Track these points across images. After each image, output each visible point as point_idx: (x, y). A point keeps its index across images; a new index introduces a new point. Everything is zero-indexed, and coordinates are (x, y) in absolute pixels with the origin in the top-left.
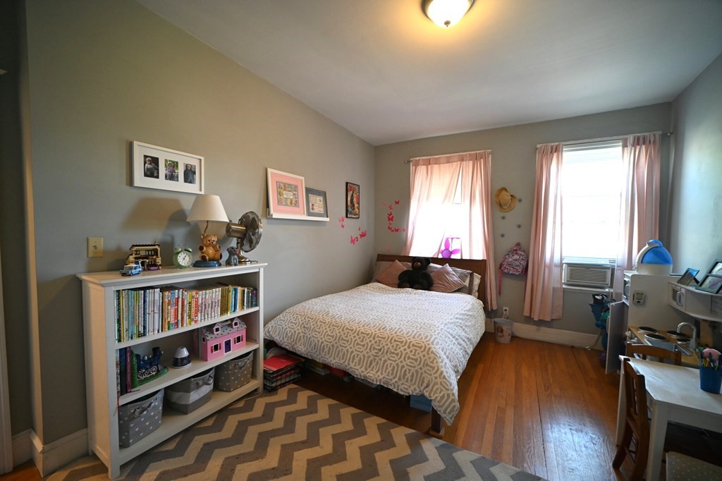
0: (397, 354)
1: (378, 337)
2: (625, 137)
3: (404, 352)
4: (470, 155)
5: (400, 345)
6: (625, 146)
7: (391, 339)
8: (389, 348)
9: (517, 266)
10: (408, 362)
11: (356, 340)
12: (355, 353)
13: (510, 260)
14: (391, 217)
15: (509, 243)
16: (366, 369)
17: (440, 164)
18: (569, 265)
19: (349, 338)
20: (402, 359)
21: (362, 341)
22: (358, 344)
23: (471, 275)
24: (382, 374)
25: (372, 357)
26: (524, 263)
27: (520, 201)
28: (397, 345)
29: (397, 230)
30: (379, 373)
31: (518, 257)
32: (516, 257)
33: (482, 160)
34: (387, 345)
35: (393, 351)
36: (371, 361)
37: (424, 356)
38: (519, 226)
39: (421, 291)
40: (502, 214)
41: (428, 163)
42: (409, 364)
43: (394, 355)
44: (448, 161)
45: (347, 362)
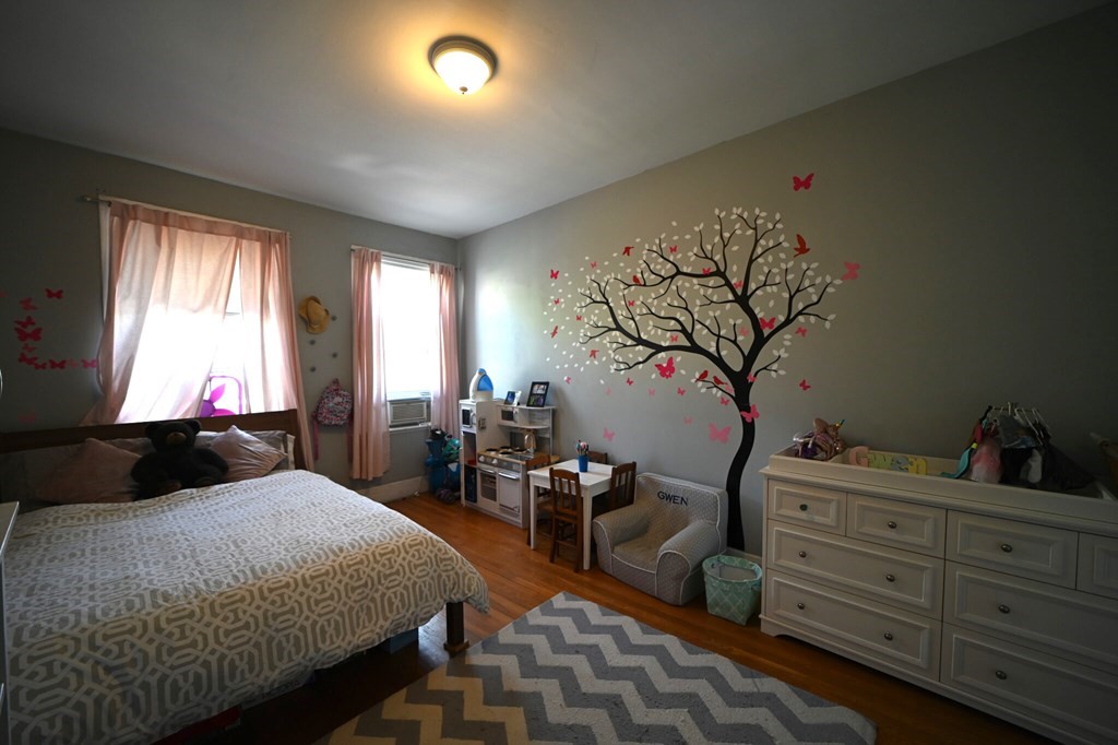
0: (397, 573)
1: (349, 566)
2: (432, 262)
3: (405, 564)
4: (258, 231)
5: (394, 556)
6: (432, 272)
7: (374, 557)
8: (379, 572)
9: (343, 412)
10: (417, 572)
11: (309, 598)
12: (321, 621)
13: (331, 405)
14: (30, 329)
15: (322, 380)
16: (354, 633)
17: (193, 230)
18: (392, 402)
19: (290, 603)
20: (408, 574)
21: (324, 591)
22: (317, 603)
23: (284, 437)
24: (386, 619)
25: (357, 606)
26: (348, 407)
27: (334, 318)
28: (389, 559)
29: (62, 365)
30: (381, 622)
31: (340, 400)
32: (339, 399)
33: (277, 246)
34: (373, 569)
35: (388, 572)
36: (357, 612)
37: (431, 552)
38: (335, 355)
39: (217, 487)
40: (312, 337)
41: (160, 221)
42: (420, 574)
43: (393, 578)
44: (211, 230)
45: (312, 649)
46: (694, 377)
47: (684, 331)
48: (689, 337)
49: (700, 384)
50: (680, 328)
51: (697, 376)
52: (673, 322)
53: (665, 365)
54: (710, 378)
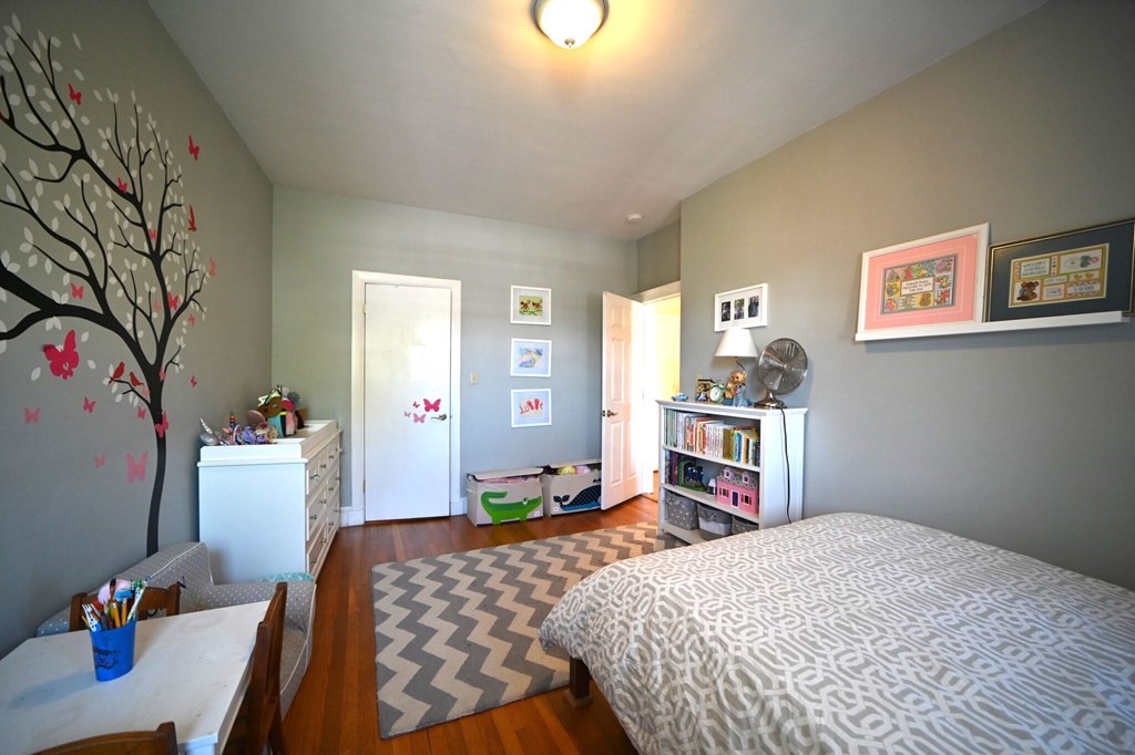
46: (107, 375)
47: (92, 279)
48: (100, 294)
49: (115, 385)
50: (87, 274)
51: (112, 372)
52: (74, 255)
53: (60, 348)
54: (126, 377)
